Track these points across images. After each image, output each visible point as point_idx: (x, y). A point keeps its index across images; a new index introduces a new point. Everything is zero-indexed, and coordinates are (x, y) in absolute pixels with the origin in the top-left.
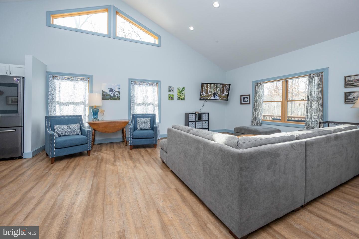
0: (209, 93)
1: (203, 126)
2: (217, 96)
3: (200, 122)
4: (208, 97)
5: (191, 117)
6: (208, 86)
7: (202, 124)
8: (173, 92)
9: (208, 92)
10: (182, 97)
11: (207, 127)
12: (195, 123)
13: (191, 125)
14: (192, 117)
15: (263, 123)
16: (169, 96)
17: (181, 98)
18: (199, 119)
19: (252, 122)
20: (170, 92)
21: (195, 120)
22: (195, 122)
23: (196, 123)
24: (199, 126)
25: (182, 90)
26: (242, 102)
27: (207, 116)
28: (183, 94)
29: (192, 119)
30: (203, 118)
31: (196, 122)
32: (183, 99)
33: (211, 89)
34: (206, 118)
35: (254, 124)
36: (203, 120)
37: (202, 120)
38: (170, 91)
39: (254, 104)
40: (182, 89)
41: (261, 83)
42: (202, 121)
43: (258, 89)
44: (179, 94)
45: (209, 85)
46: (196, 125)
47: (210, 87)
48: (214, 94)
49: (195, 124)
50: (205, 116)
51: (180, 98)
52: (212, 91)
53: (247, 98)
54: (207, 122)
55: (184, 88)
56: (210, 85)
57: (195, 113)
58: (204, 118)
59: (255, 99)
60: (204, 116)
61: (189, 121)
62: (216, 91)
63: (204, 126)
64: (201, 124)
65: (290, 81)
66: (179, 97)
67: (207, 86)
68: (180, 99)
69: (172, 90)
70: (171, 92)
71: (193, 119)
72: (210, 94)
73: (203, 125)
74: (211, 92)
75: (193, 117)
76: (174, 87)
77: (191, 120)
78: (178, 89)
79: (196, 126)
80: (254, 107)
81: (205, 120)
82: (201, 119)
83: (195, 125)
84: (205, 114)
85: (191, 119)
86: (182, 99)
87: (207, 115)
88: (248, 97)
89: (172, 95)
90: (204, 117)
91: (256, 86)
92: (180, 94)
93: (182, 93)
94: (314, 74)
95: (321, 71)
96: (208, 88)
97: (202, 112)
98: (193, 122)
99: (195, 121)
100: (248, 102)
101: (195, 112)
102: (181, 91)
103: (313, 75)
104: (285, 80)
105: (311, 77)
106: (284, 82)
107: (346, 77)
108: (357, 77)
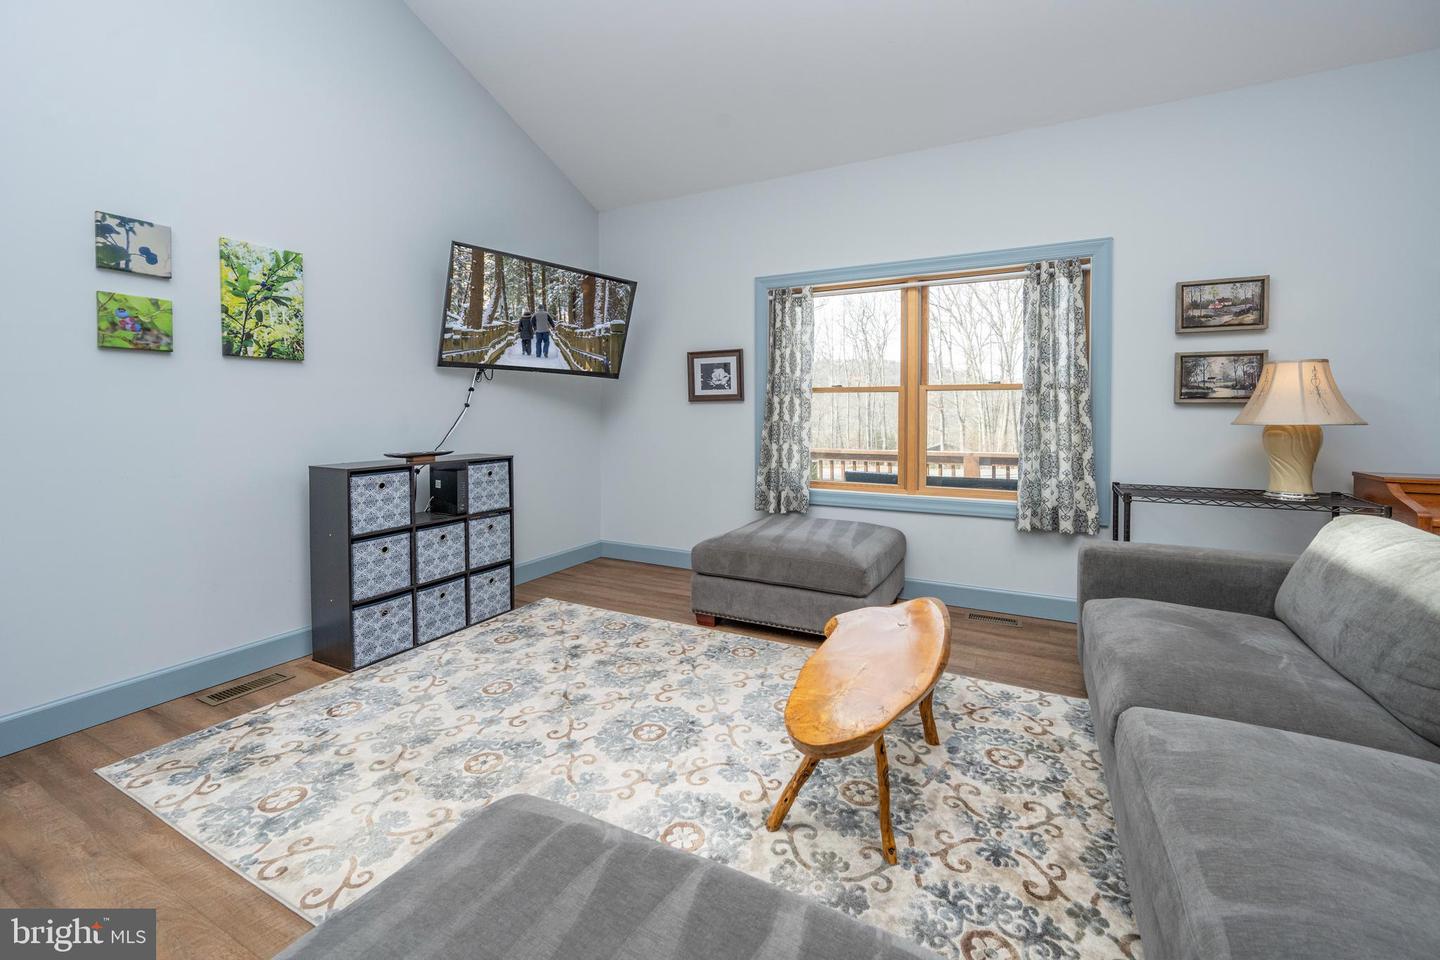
0: (491, 318)
1: (472, 553)
2: (544, 337)
3: (450, 528)
4: (481, 344)
5: (370, 502)
6: (487, 273)
7: (467, 537)
8: (167, 278)
9: (480, 311)
10: (276, 329)
11: (502, 554)
12: (406, 542)
13: (378, 562)
14: (379, 496)
15: (818, 500)
16: (101, 308)
17: (264, 336)
18: (435, 508)
19: (763, 500)
20: (117, 269)
21: (406, 521)
22: (406, 535)
23: (420, 544)
24: (443, 558)
25: (272, 271)
26: (699, 391)
27: (501, 481)
28: (283, 309)
29: (380, 514)
30: (471, 496)
31: (420, 534)
32: (291, 353)
33: (501, 288)
34: (490, 496)
35: (772, 511)
36: (471, 511)
37: (465, 513)
38: (111, 259)
39: (770, 404)
40: (270, 263)
41: (799, 291)
42: (464, 518)
43: (788, 323)
44: (237, 305)
45: (489, 261)
46: (420, 560)
47: (499, 276)
48: (527, 327)
49: (407, 550)
50: (487, 478)
51: (249, 336)
52: (513, 306)
53: (726, 367)
54: (505, 520)
55: (288, 258)
56: (499, 264)
57: (408, 464)
58: (478, 498)
59: (772, 371)
60: (478, 483)
61: (356, 531)
62: (542, 307)
63: (481, 549)
64: (456, 539)
65: (935, 292)
66: (236, 326)
67: (478, 267)
68: (252, 350)
69: (145, 251)
70: (127, 271)
71: (389, 516)
72: (495, 323)
73: (472, 546)
74: (507, 309)
75: (388, 500)
76: (167, 231)
77: (373, 528)
78: (222, 256)
79: (421, 566)
80: (768, 418)
81: (484, 508)
82: (461, 508)
83: (406, 558)
84: (485, 469)
85: (371, 519)
86: (271, 354)
87: (500, 470)
88: (732, 361)
89: (155, 303)
90: (481, 491)
91: (778, 307)
92: (250, 302)
93: (277, 300)
94: (1051, 265)
95: (1081, 253)
96: (486, 287)
97: (460, 449)
98: (388, 541)
99: (410, 530)
100: (734, 390)
101: (409, 457)
102: (257, 276)
103: (1052, 270)
104: (915, 283)
105: (1044, 276)
106: (913, 296)
107: (1183, 287)
108: (1225, 292)
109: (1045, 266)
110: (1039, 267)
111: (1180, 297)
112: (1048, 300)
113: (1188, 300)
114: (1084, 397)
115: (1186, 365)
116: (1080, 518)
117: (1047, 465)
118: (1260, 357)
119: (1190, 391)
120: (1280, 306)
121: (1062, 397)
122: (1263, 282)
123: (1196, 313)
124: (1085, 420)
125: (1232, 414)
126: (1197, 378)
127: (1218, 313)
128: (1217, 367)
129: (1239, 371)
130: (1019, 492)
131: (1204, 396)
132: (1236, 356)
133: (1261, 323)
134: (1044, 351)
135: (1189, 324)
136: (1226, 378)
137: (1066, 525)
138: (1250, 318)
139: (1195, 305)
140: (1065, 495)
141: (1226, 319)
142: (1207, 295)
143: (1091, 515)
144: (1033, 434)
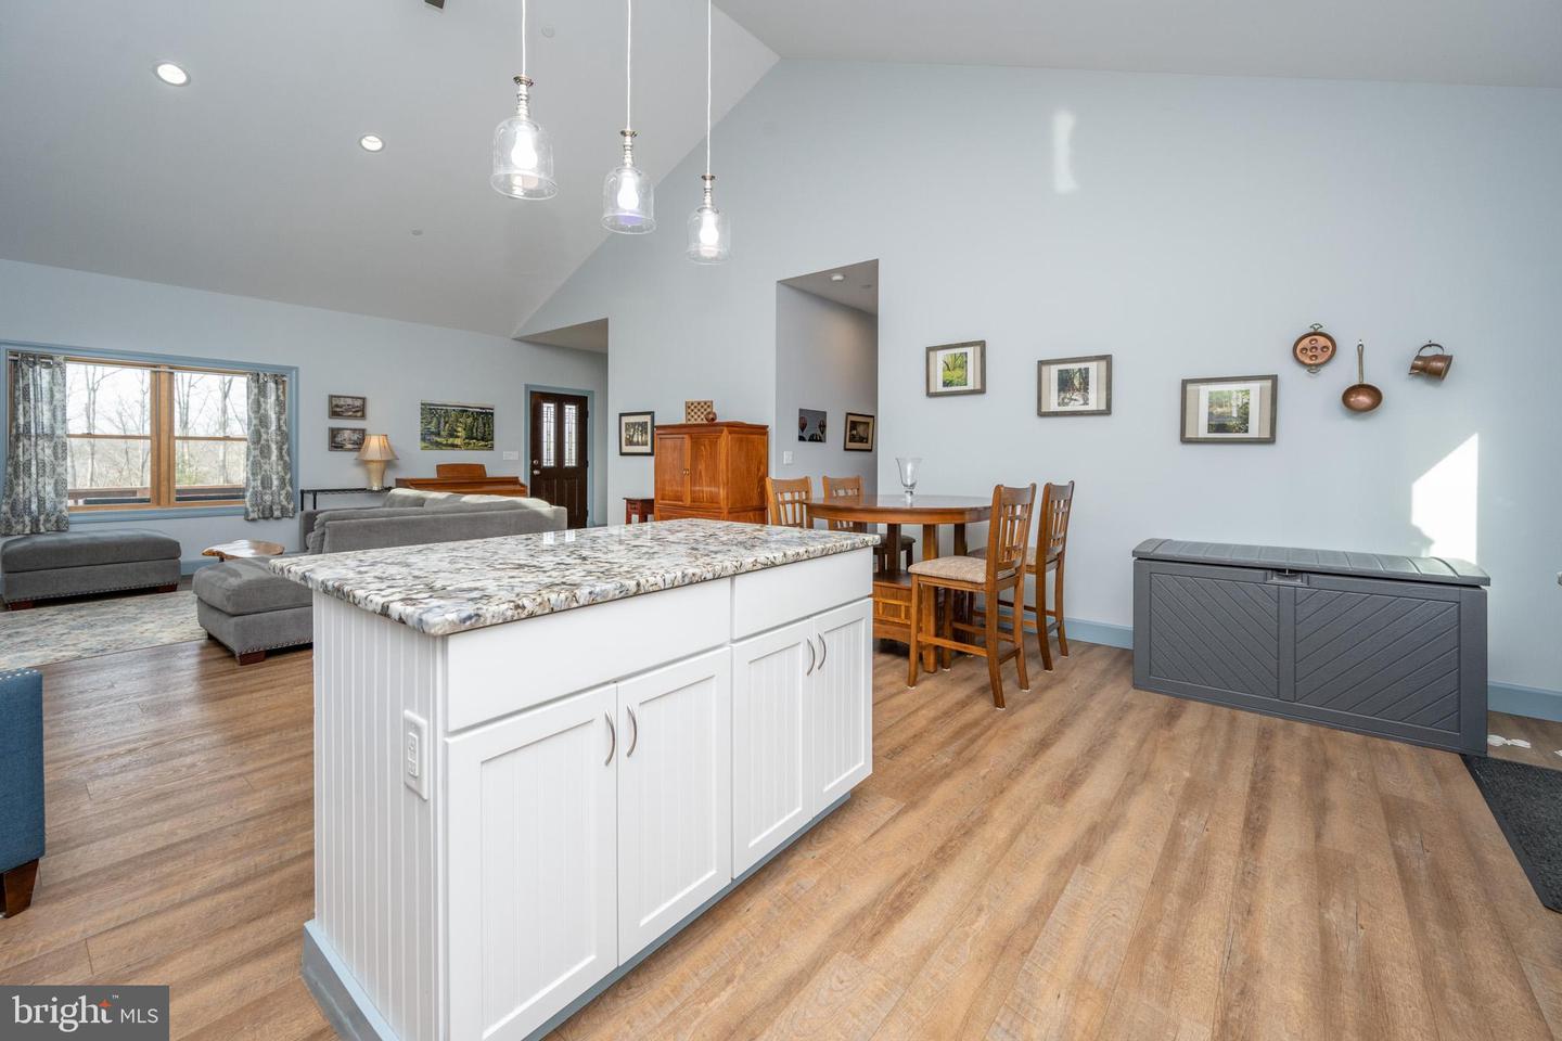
95: (280, 371)
103: (264, 377)
104: (163, 370)
105: (261, 381)
106: (164, 377)
107: (331, 397)
108: (349, 401)
109: (262, 375)
110: (258, 375)
111: (330, 402)
112: (262, 392)
113: (334, 403)
114: (285, 447)
115: (334, 433)
116: (284, 511)
117: (266, 483)
118: (363, 431)
119: (335, 444)
120: (370, 410)
121: (274, 447)
122: (364, 399)
123: (338, 409)
124: (287, 458)
125: (355, 454)
126: (338, 439)
127: (347, 411)
128: (347, 434)
129: (355, 437)
130: (246, 500)
131: (341, 447)
132: (354, 430)
133: (363, 416)
134: (263, 421)
135: (335, 413)
136: (350, 440)
137: (277, 513)
138: (359, 414)
139: (337, 406)
140: (276, 497)
141: (350, 413)
142: (342, 402)
143: (291, 506)
144: (255, 467)
